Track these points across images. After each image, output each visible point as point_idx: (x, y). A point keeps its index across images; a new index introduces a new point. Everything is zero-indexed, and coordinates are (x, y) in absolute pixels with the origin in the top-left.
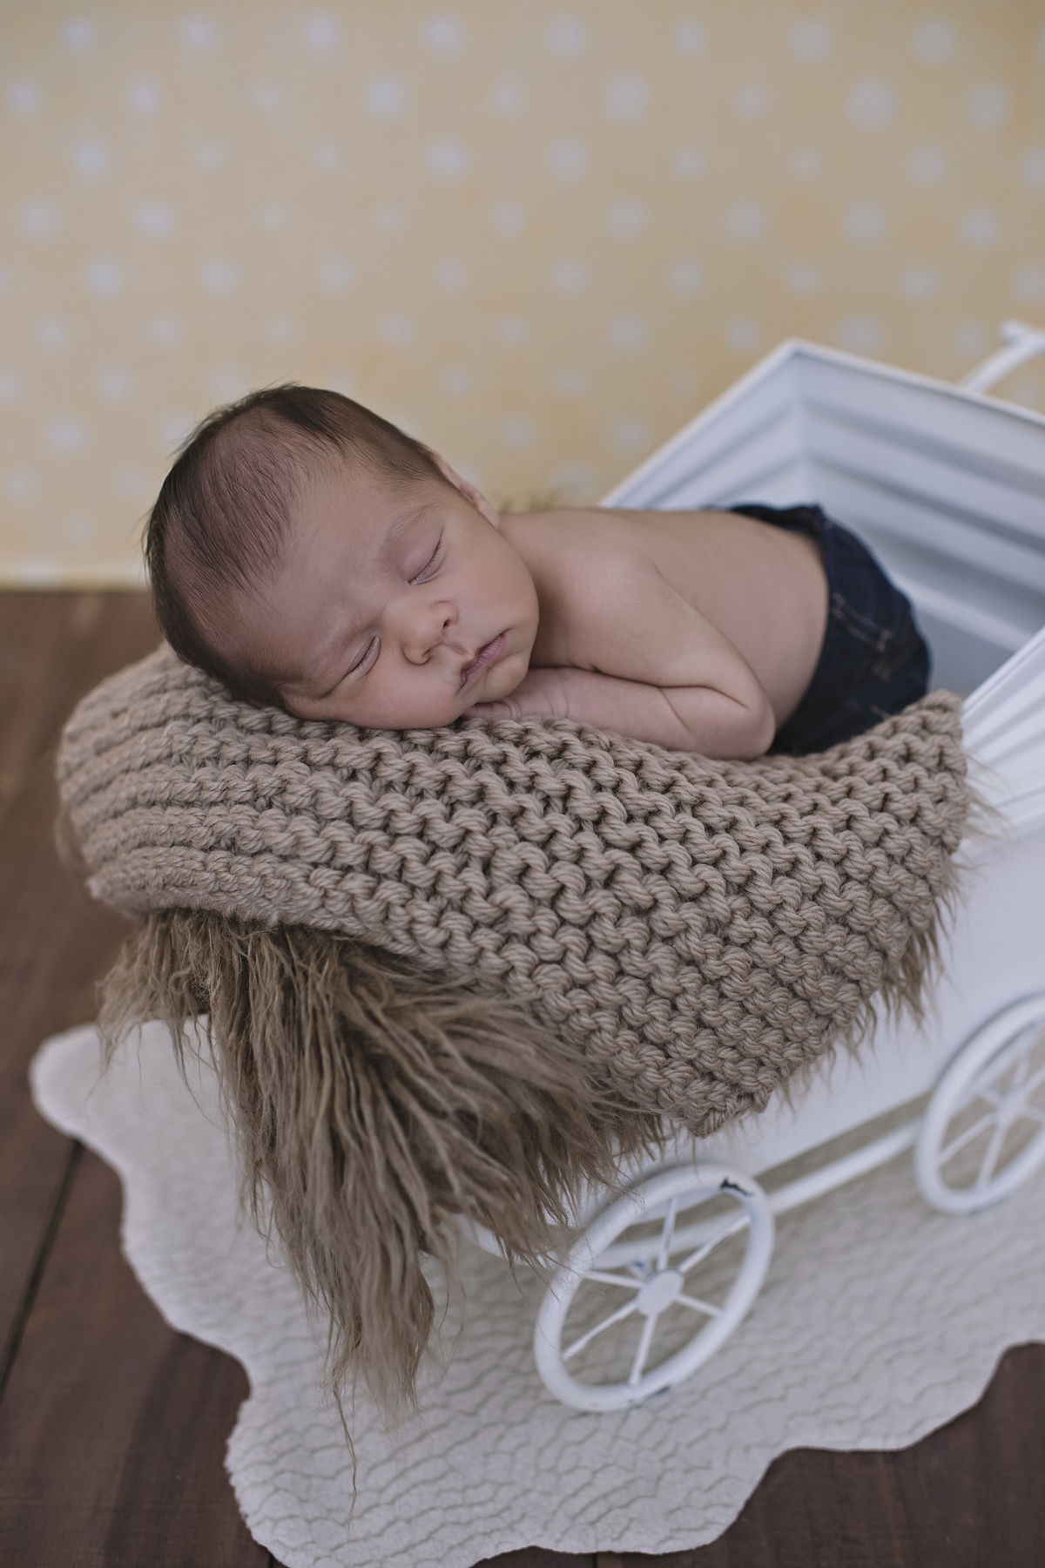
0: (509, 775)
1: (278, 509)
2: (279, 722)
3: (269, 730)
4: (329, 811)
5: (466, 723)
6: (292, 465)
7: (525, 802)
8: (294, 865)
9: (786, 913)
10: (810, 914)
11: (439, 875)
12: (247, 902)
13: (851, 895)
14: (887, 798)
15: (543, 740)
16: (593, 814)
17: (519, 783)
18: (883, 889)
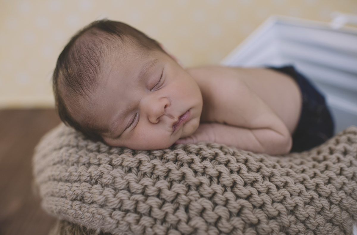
0: (195, 168)
1: (96, 62)
2: (102, 147)
3: (99, 151)
4: (119, 186)
5: (176, 146)
6: (102, 45)
7: (202, 180)
8: (105, 209)
9: (311, 221)
10: (319, 220)
11: (166, 214)
12: (88, 223)
13: (334, 211)
14: (342, 169)
15: (207, 152)
16: (231, 184)
17: (199, 172)
18: (345, 207)
